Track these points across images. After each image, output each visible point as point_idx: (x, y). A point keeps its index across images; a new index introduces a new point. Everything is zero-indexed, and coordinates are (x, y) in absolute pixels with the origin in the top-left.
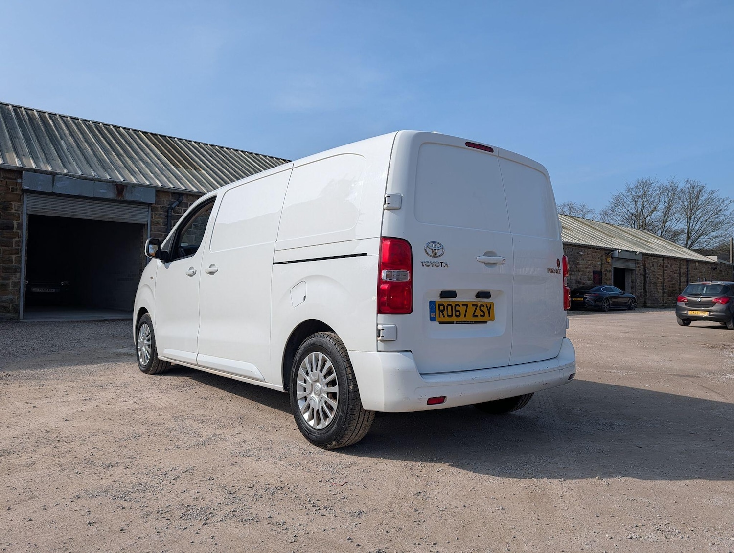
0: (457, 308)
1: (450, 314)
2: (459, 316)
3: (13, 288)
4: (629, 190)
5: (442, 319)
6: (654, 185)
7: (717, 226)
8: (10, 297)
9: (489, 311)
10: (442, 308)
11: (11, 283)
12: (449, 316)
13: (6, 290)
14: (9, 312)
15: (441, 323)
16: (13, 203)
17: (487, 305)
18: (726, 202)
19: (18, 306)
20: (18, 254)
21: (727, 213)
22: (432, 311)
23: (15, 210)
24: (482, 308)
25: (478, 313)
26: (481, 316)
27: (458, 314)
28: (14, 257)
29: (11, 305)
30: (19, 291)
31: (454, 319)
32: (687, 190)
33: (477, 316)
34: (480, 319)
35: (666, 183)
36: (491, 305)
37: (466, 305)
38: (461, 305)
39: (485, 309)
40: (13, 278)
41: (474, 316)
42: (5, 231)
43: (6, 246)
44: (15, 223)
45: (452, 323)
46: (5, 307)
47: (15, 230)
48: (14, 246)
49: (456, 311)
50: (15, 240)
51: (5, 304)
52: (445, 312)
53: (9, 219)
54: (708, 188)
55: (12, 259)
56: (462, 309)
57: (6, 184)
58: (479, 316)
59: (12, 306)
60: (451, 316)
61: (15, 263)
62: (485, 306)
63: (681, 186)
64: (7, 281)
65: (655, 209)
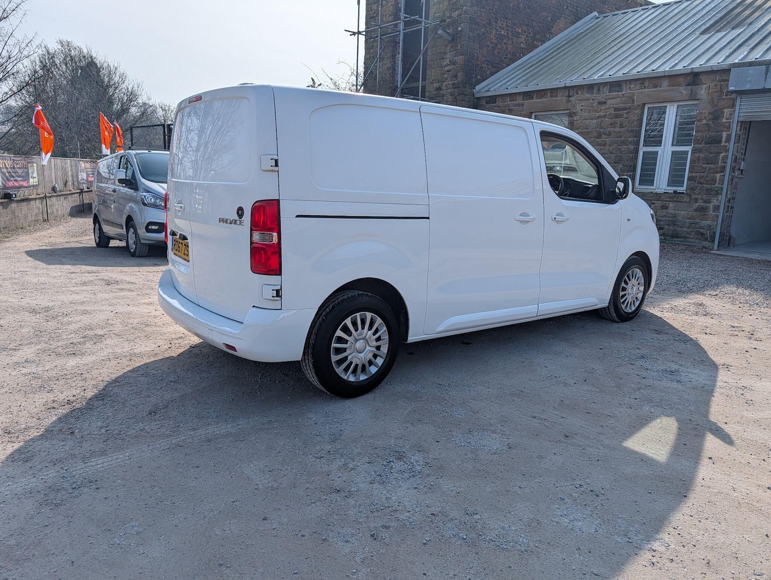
3: (714, 212)
8: (709, 222)
11: (711, 207)
13: (706, 215)
14: (706, 239)
16: (725, 110)
19: (715, 233)
20: (721, 172)
23: (727, 119)
28: (718, 176)
29: (709, 231)
30: (717, 217)
40: (714, 201)
42: (712, 145)
43: (712, 164)
44: (724, 134)
46: (702, 234)
47: (723, 144)
48: (720, 164)
50: (722, 155)
51: (702, 231)
53: (718, 132)
55: (716, 179)
57: (721, 89)
59: (710, 234)
61: (718, 184)
64: (708, 205)
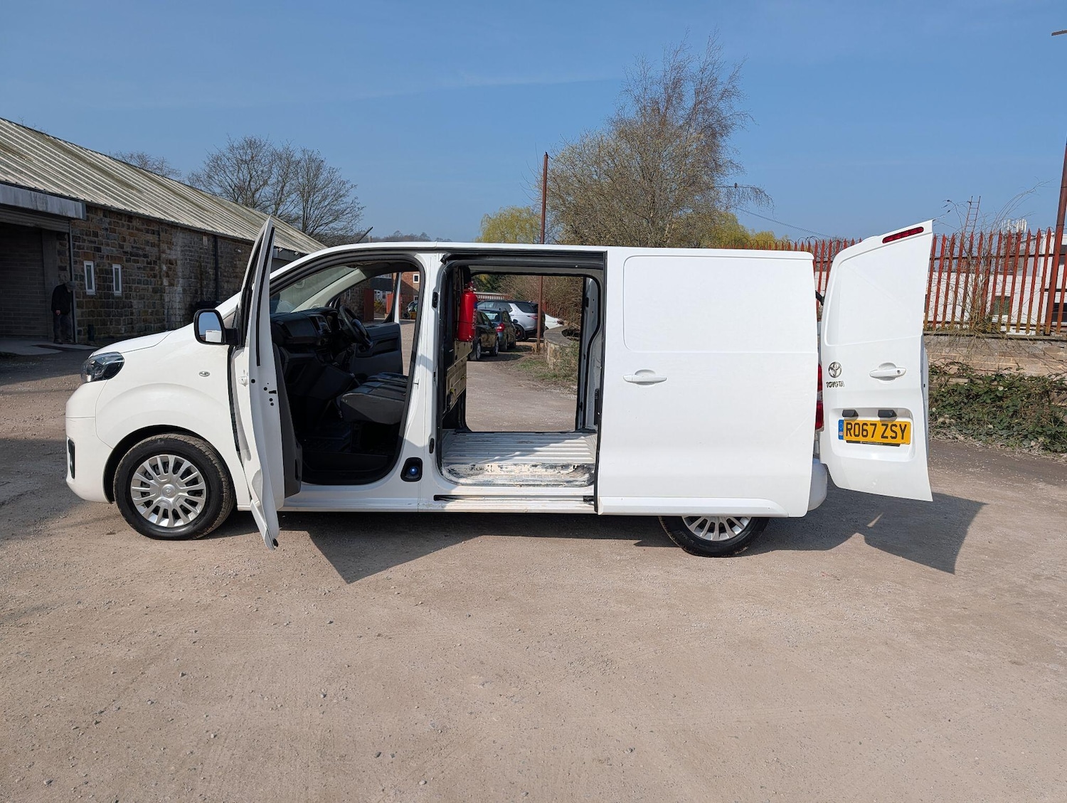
0: (865, 427)
1: (857, 433)
2: (866, 436)
4: (232, 149)
5: (849, 438)
6: (266, 148)
7: (337, 216)
9: (903, 431)
10: (849, 426)
12: (855, 436)
15: (847, 441)
17: (900, 425)
18: (348, 186)
21: (348, 200)
22: (841, 430)
24: (894, 428)
25: (889, 433)
26: (892, 438)
27: (865, 433)
31: (861, 438)
32: (303, 163)
33: (887, 437)
34: (890, 440)
35: (280, 149)
36: (906, 425)
37: (875, 425)
38: (869, 424)
39: (897, 429)
41: (883, 437)
45: (858, 442)
49: (863, 430)
52: (852, 431)
54: (328, 164)
56: (870, 429)
58: (889, 437)
60: (858, 436)
62: (899, 427)
63: (298, 156)
65: (265, 183)
